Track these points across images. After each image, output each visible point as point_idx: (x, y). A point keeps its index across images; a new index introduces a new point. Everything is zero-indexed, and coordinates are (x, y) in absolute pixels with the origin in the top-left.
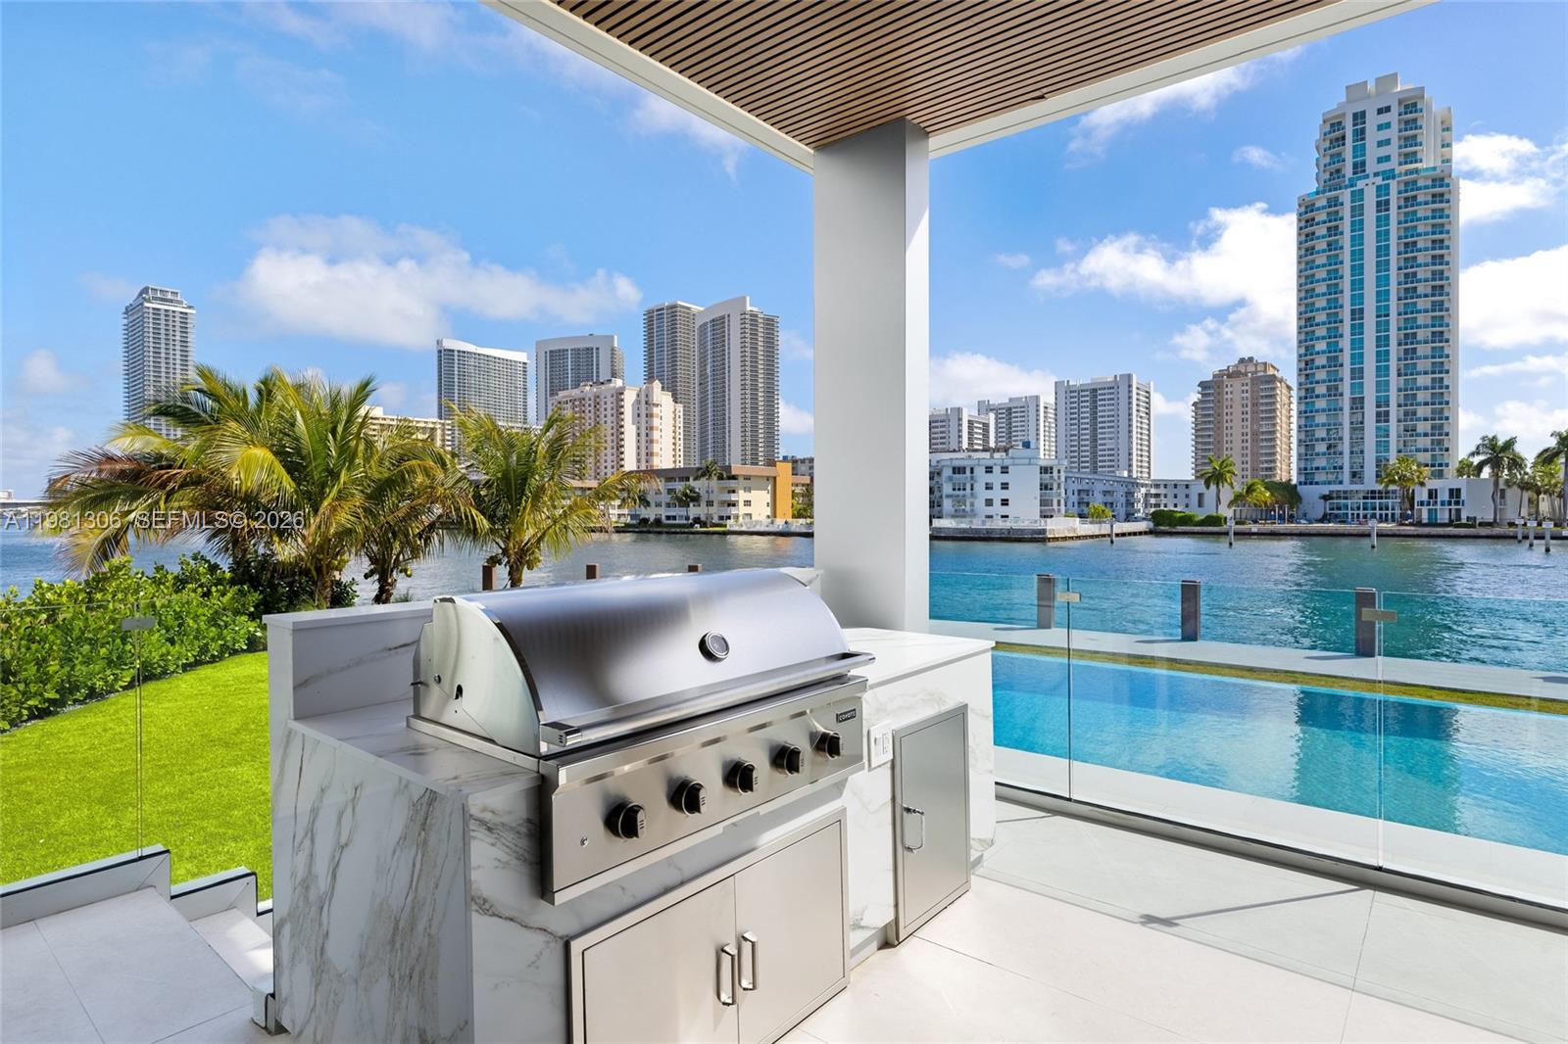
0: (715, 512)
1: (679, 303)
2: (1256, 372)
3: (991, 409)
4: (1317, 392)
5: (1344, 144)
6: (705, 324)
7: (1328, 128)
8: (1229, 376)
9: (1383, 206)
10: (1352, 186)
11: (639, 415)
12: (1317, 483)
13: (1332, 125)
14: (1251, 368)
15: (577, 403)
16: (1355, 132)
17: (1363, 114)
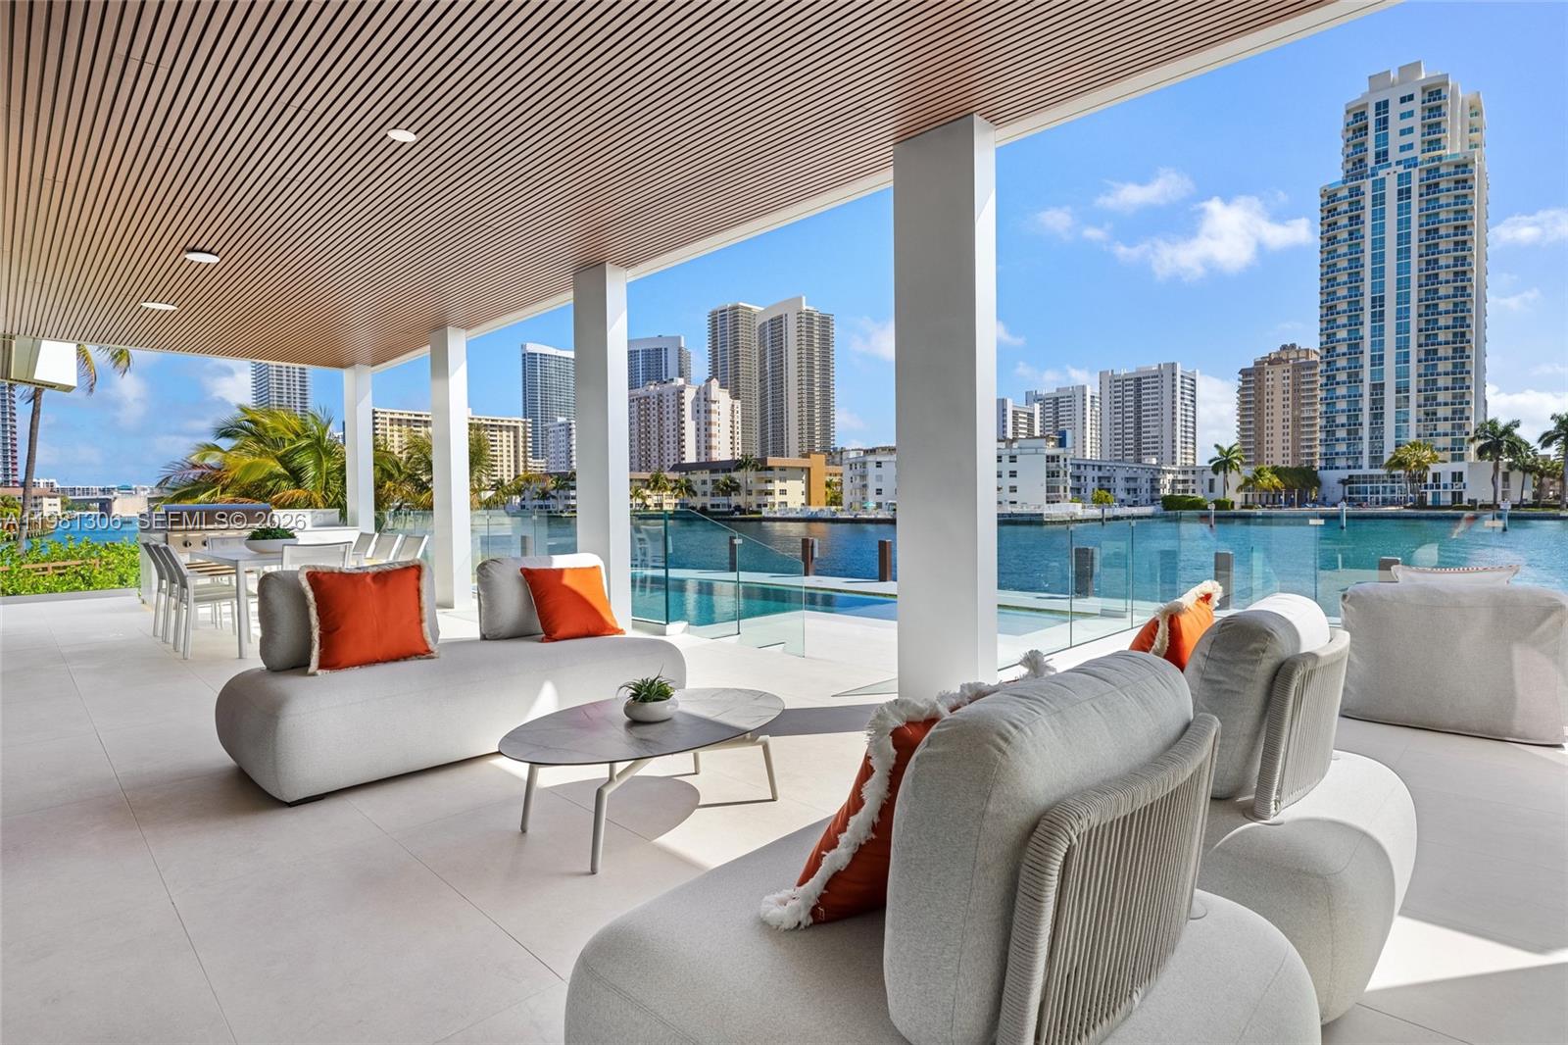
0: (753, 500)
1: (741, 304)
2: (1298, 358)
3: (1038, 399)
4: (1338, 379)
5: (1366, 134)
6: (764, 323)
7: (1351, 118)
8: (1271, 363)
9: (1404, 194)
10: (1373, 175)
11: (698, 412)
12: (1337, 468)
13: (1355, 115)
14: (1293, 355)
15: (642, 401)
16: (1378, 122)
17: (1386, 103)
